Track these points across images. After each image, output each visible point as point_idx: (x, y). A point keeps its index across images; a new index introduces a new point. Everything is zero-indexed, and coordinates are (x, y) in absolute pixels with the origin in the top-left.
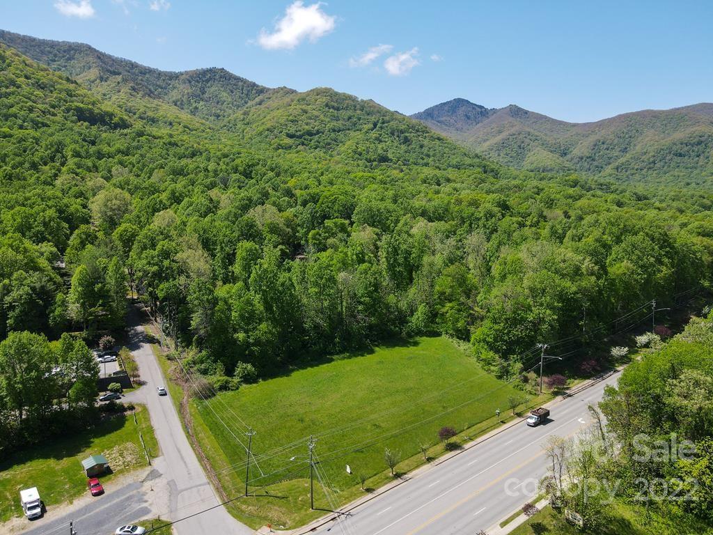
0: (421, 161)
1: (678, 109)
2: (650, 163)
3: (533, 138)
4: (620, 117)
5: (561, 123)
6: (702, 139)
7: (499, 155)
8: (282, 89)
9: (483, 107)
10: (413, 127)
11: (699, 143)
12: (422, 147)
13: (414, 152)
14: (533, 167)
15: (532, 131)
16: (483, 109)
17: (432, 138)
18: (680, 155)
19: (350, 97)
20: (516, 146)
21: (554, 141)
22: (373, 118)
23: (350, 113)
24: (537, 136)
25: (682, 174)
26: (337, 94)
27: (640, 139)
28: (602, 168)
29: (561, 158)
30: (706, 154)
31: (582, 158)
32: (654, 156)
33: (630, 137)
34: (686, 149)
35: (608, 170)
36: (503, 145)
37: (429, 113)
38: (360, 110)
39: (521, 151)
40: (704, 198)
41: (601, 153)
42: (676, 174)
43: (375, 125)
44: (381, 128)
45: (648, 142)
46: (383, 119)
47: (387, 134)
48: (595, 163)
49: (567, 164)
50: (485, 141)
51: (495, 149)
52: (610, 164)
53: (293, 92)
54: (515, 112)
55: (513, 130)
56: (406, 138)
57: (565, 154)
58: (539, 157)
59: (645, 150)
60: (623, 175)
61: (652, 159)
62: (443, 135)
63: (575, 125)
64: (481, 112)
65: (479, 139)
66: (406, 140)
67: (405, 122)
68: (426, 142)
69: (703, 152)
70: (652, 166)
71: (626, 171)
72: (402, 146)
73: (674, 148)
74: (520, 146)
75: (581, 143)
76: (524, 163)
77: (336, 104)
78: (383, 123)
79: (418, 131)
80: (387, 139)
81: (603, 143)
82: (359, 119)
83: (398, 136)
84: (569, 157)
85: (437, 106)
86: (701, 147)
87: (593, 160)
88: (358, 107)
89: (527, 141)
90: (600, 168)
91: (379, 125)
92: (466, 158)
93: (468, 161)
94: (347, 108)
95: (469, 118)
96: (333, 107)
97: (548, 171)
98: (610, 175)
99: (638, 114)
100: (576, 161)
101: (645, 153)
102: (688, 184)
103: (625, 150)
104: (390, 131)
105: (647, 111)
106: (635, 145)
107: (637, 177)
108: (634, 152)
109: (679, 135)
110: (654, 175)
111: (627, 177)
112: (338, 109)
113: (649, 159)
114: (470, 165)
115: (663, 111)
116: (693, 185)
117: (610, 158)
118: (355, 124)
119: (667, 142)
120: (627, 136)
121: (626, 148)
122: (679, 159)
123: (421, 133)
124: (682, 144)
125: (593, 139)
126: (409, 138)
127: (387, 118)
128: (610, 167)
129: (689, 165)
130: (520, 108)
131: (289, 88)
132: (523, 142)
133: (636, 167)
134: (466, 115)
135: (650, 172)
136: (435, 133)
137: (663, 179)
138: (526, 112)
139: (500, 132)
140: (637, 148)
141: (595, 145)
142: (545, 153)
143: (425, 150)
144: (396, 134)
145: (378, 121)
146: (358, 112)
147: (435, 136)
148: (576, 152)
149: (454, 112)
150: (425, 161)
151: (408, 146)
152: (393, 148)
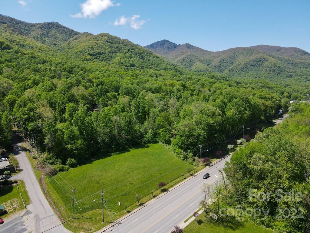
0: (149, 67)
1: (252, 47)
2: (242, 69)
3: (196, 57)
4: (230, 49)
5: (207, 51)
6: (261, 59)
7: (182, 65)
8: (86, 33)
9: (175, 44)
10: (145, 52)
11: (260, 61)
12: (149, 60)
13: (146, 63)
14: (195, 70)
15: (195, 54)
16: (175, 45)
17: (154, 57)
18: (253, 66)
19: (117, 38)
20: (189, 61)
21: (204, 59)
22: (128, 48)
23: (117, 45)
24: (197, 57)
25: (253, 73)
26: (111, 36)
27: (238, 59)
28: (223, 70)
29: (207, 66)
30: (262, 65)
31: (215, 66)
32: (243, 66)
33: (234, 58)
34: (255, 63)
35: (226, 71)
36: (184, 60)
37: (152, 46)
38: (122, 43)
39: (191, 63)
40: (262, 83)
41: (223, 64)
42: (252, 73)
43: (129, 50)
44: (131, 52)
45: (241, 60)
46: (132, 48)
47: (134, 55)
48: (221, 68)
49: (210, 69)
50: (176, 58)
51: (180, 62)
52: (226, 69)
53: (91, 34)
54: (188, 46)
55: (187, 54)
56: (142, 56)
57: (209, 64)
58: (198, 65)
59: (240, 64)
60: (232, 73)
61: (242, 67)
62: (158, 55)
63: (212, 52)
64: (174, 46)
65: (174, 58)
66: (142, 57)
67: (141, 49)
68: (151, 58)
69: (261, 65)
70: (242, 70)
71: (233, 72)
72: (141, 60)
73: (251, 63)
74: (190, 61)
75: (215, 60)
76: (192, 68)
77: (111, 41)
78: (132, 50)
79: (147, 53)
80: (134, 57)
81: (224, 60)
82: (122, 48)
83: (139, 56)
84: (210, 66)
85: (155, 43)
86: (260, 63)
87: (220, 67)
88: (121, 42)
89: (193, 59)
90: (222, 71)
91: (130, 50)
92: (168, 66)
93: (169, 67)
94: (116, 43)
95: (169, 48)
96: (110, 42)
97: (202, 71)
98: (227, 74)
99: (237, 48)
100: (213, 67)
101: (240, 65)
102: (256, 77)
103: (232, 63)
104: (135, 53)
105: (240, 47)
106: (236, 61)
107: (237, 74)
108: (236, 64)
109: (252, 58)
110: (243, 74)
111: (233, 74)
112: (112, 43)
113: (241, 67)
114: (170, 69)
115: (246, 48)
116: (258, 78)
117: (226, 67)
118: (119, 50)
119: (248, 60)
120: (233, 57)
121: (232, 62)
122: (252, 68)
123: (149, 54)
124: (253, 61)
125: (219, 58)
126: (144, 56)
127: (134, 48)
128: (226, 70)
129: (256, 70)
130: (190, 45)
131: (89, 33)
132: (192, 59)
133: (236, 70)
134: (168, 47)
135: (242, 72)
136: (155, 55)
137: (247, 75)
138: (193, 46)
139: (182, 55)
140: (237, 62)
141: (220, 61)
142: (201, 64)
143: (151, 62)
144: (138, 55)
145: (130, 49)
146: (121, 44)
147: (155, 56)
148: (213, 64)
149: (163, 45)
150: (151, 67)
151: (143, 60)
152: (137, 61)
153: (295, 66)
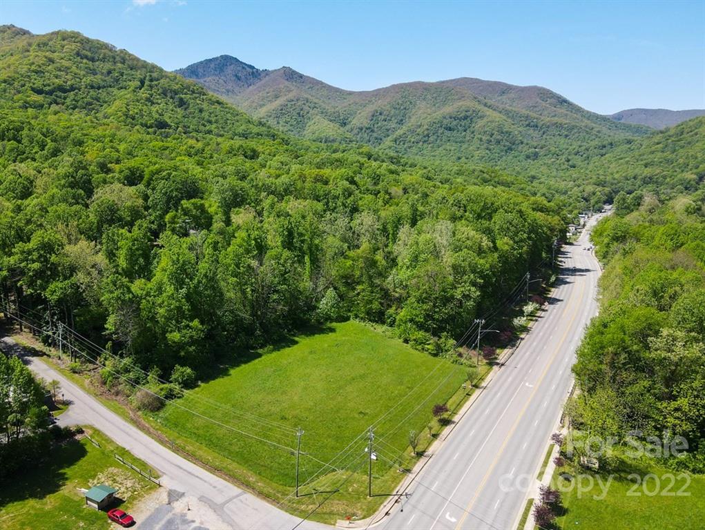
0: (201, 128)
1: (443, 82)
2: (424, 137)
3: (312, 105)
4: (394, 87)
5: (337, 90)
6: (468, 114)
7: (278, 123)
8: (9, 28)
9: (254, 68)
10: (188, 88)
11: (466, 118)
12: (201, 111)
13: (194, 117)
14: (314, 137)
15: (310, 97)
16: (255, 70)
17: (212, 102)
18: (450, 129)
19: (105, 46)
20: (295, 114)
21: (333, 110)
22: (139, 74)
23: (108, 66)
24: (315, 103)
25: (453, 148)
26: (88, 40)
27: (414, 111)
28: (381, 139)
29: (341, 128)
30: (472, 129)
31: (361, 129)
32: (428, 129)
33: (405, 109)
34: (455, 123)
35: (388, 142)
36: (281, 113)
37: (193, 70)
38: (121, 63)
39: (301, 119)
40: (484, 172)
41: (379, 124)
42: (448, 148)
43: (142, 82)
44: (151, 87)
45: (423, 115)
46: (151, 76)
47: (159, 95)
48: (375, 135)
49: (348, 135)
50: (261, 106)
51: (273, 116)
52: (388, 136)
53: (25, 33)
54: (290, 75)
55: (290, 96)
56: (181, 99)
57: (345, 124)
58: (319, 126)
59: (419, 123)
60: (401, 147)
61: (426, 133)
62: (223, 98)
63: (351, 93)
64: (253, 73)
65: (255, 104)
66: (182, 103)
67: (177, 81)
68: (205, 106)
69: (469, 127)
70: (426, 139)
71: (404, 144)
72: (179, 110)
73: (445, 122)
74: (299, 114)
75: (360, 113)
76: (305, 132)
77: (89, 54)
78: (151, 80)
79: (193, 92)
80: (159, 101)
81: (381, 114)
82: (122, 74)
83: (171, 98)
84: (348, 127)
85: (201, 63)
86: (467, 122)
87: (373, 131)
88: (118, 59)
89: (306, 108)
90: (379, 140)
91: (147, 83)
92: (251, 126)
93: (255, 130)
94: (104, 60)
95: (239, 79)
96: (86, 57)
97: (330, 142)
98: (390, 148)
99: (410, 85)
100: (356, 131)
101: (420, 126)
102: (459, 158)
103: (401, 122)
104: (161, 91)
105: (419, 82)
106: (410, 117)
107: (414, 150)
108: (410, 124)
109: (448, 109)
110: (429, 148)
111: (405, 150)
112: (93, 60)
113: (423, 132)
114: (258, 134)
115: (432, 84)
116: (463, 159)
117: (388, 130)
118: (117, 81)
119: (438, 115)
120: (402, 107)
121: (402, 120)
122: (448, 133)
123: (197, 95)
124: (451, 118)
125: (371, 108)
126: (185, 100)
127: (155, 75)
128: (390, 138)
129: (459, 140)
130: (294, 71)
131: (19, 27)
132: (302, 110)
133: (413, 140)
134: (236, 76)
135: (425, 145)
136: (213, 96)
137: (437, 153)
138: (301, 76)
139: (277, 97)
140: (412, 120)
141: (373, 116)
142: (326, 122)
143: (205, 115)
144: (169, 95)
145: (145, 78)
146: (120, 65)
147: (213, 99)
148: (356, 122)
149: (222, 70)
150: (207, 128)
151: (185, 109)
152: (164, 109)
153: (541, 132)
